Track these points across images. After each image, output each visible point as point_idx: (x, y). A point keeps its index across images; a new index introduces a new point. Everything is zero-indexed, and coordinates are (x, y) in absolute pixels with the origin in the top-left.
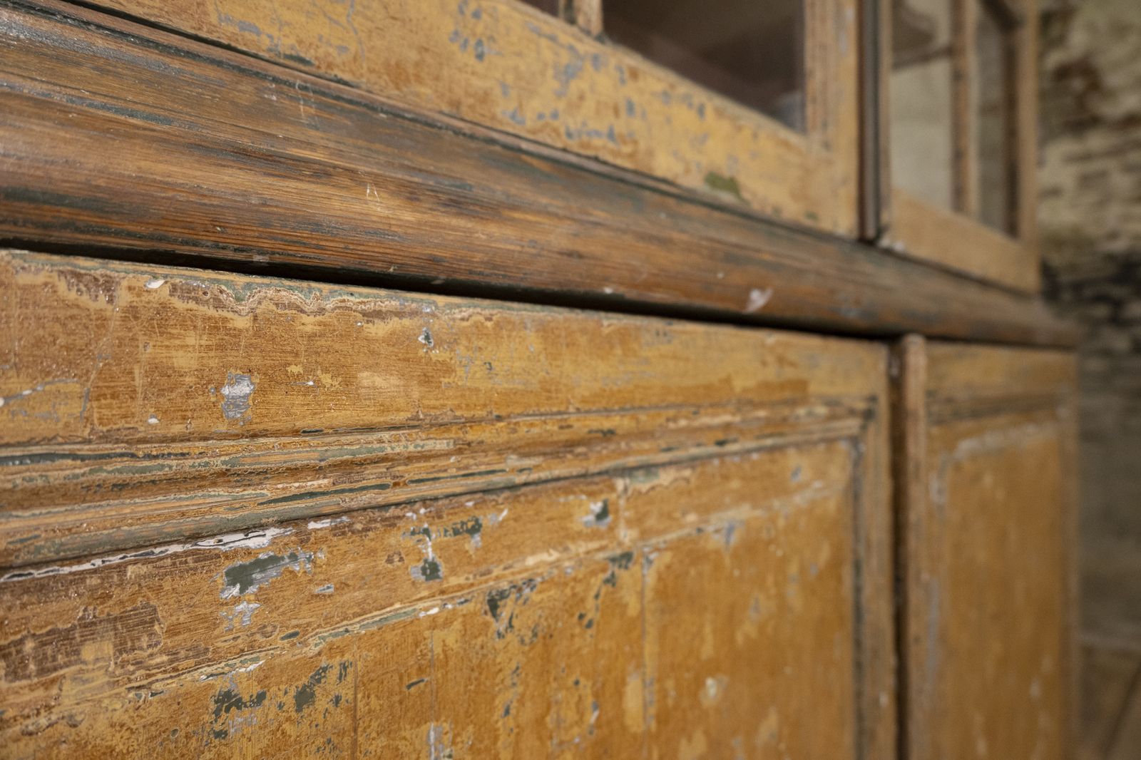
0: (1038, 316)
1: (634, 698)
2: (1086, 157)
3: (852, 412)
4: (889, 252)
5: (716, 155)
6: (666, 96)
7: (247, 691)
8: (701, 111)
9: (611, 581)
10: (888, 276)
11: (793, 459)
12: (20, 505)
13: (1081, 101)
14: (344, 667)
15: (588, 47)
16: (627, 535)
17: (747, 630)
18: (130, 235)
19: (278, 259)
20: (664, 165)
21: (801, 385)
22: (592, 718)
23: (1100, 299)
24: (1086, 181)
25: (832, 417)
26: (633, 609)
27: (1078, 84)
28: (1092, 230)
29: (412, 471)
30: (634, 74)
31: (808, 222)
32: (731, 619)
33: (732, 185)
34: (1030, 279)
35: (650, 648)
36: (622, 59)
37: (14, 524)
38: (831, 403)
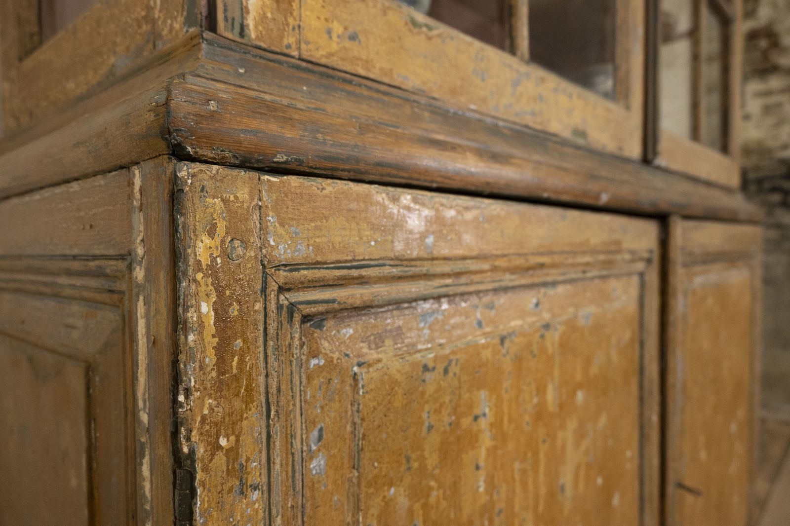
0: (738, 203)
1: (550, 395)
2: (768, 93)
3: (641, 259)
4: (659, 168)
5: (576, 120)
6: (556, 90)
7: (431, 365)
8: (570, 96)
9: (542, 336)
10: (658, 181)
11: (613, 283)
12: (375, 283)
13: (765, 54)
14: (457, 360)
15: (524, 68)
16: (546, 316)
17: (594, 370)
18: (403, 178)
19: (441, 185)
20: (555, 127)
21: (618, 243)
22: (535, 400)
23: (775, 189)
24: (767, 110)
25: (632, 261)
26: (550, 350)
27: (763, 43)
28: (771, 143)
29: (476, 278)
30: (542, 80)
31: (617, 152)
32: (588, 363)
33: (583, 134)
34: (734, 180)
35: (556, 372)
36: (539, 72)
37: (373, 290)
38: (632, 252)
